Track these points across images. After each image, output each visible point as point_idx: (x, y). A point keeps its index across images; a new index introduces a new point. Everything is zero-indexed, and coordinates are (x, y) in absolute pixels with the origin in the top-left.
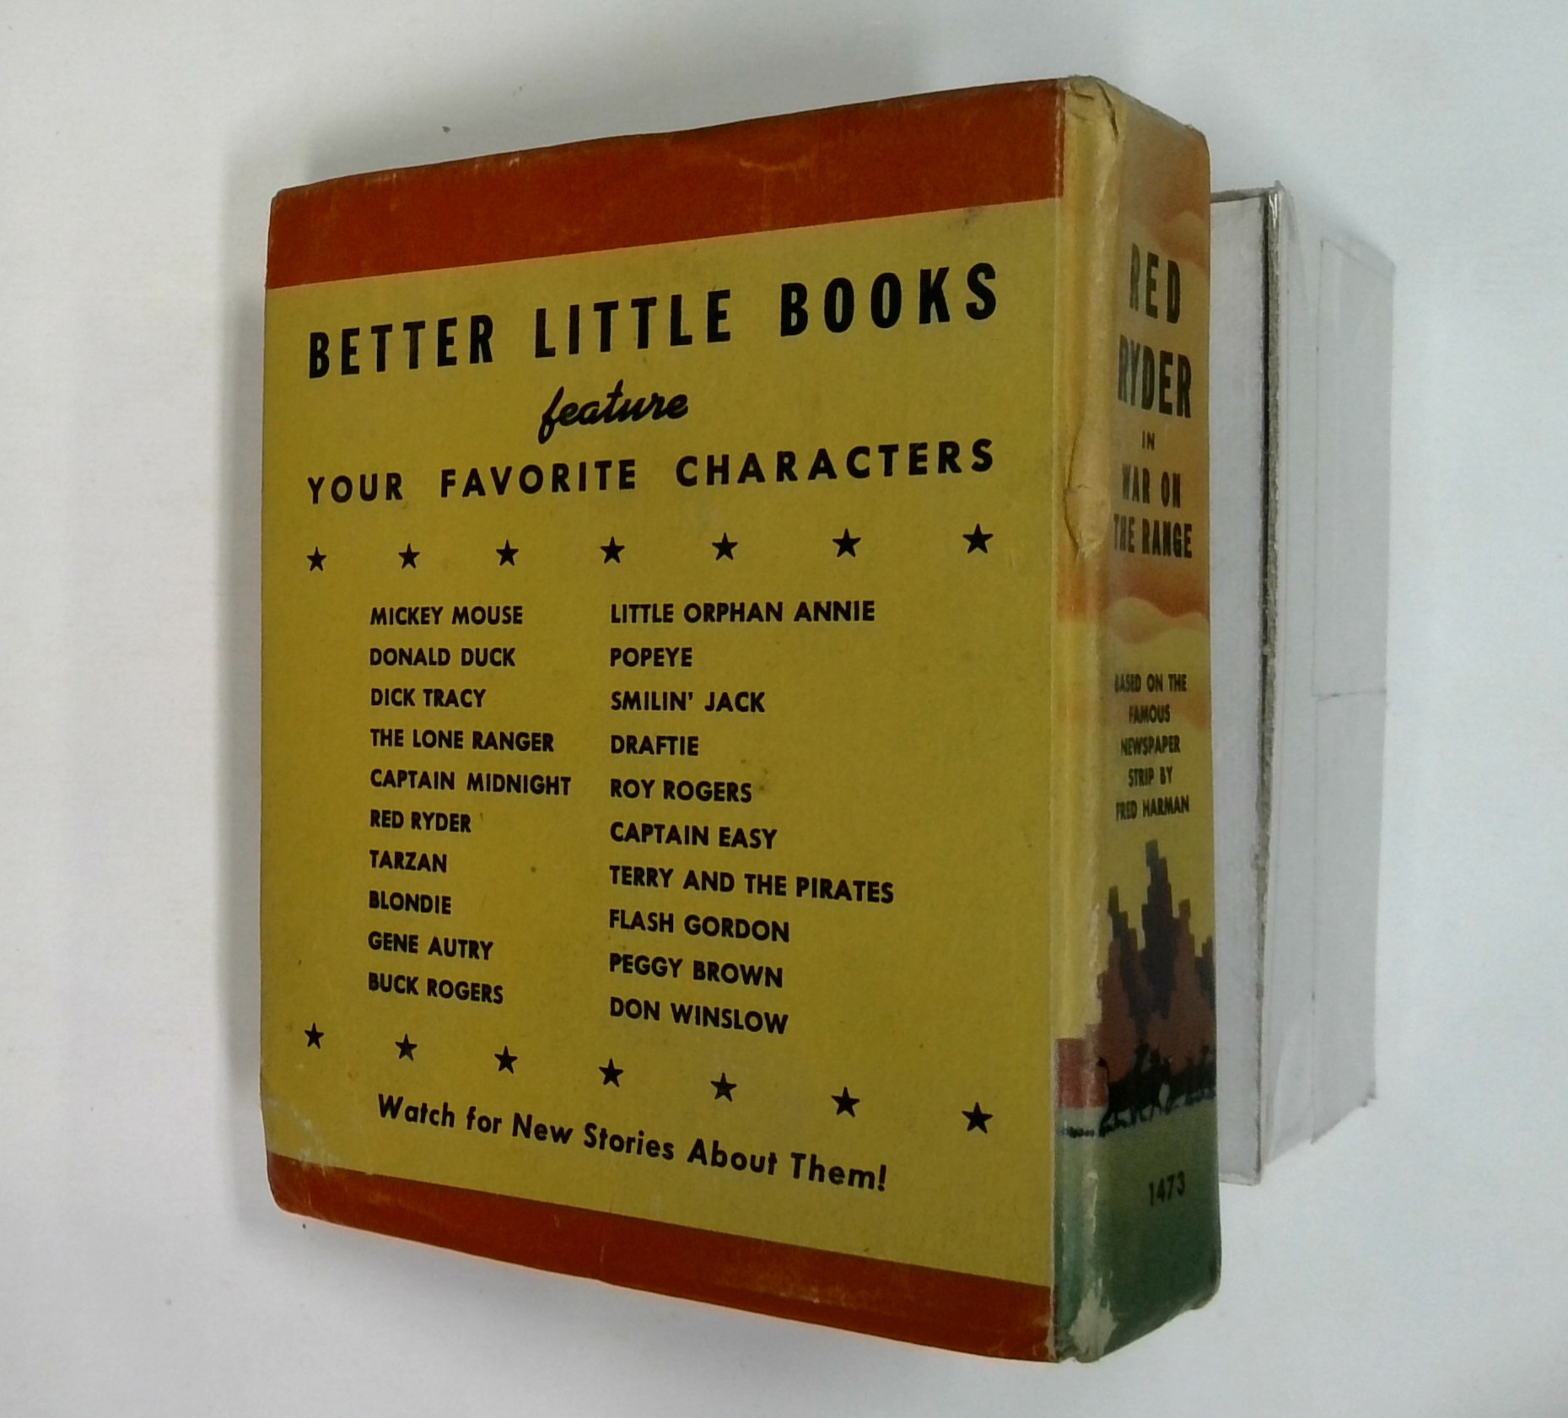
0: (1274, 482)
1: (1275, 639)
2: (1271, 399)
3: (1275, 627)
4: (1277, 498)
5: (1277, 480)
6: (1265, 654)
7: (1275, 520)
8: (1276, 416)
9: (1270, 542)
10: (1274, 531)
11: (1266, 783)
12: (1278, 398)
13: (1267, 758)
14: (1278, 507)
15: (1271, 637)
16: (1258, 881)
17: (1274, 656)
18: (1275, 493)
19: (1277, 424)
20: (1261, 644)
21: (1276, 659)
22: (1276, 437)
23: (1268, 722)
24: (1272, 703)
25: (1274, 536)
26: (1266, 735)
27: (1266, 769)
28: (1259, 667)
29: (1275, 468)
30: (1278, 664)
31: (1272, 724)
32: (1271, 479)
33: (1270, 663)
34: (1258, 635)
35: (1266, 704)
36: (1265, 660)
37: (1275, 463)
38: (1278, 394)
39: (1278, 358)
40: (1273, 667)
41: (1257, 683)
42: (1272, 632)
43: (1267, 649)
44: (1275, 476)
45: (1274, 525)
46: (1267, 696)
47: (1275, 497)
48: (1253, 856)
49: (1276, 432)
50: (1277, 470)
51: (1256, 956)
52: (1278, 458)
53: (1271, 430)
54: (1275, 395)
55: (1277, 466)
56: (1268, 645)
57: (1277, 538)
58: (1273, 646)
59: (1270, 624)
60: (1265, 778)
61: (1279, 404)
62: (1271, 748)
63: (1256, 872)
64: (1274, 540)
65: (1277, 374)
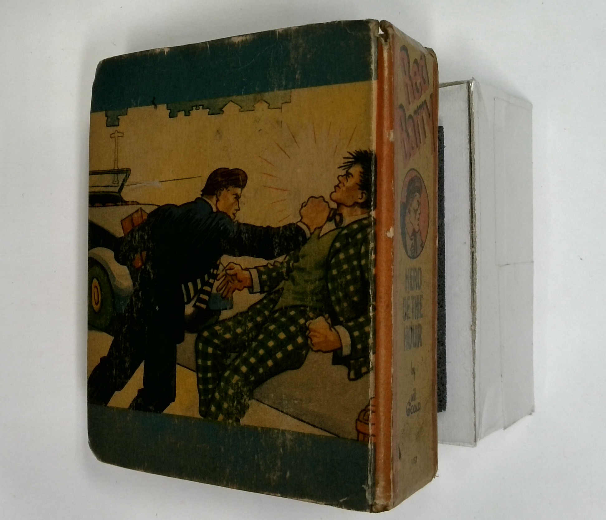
0: (474, 188)
1: (476, 246)
2: (472, 157)
3: (476, 241)
4: (475, 194)
5: (475, 188)
6: (472, 251)
7: (475, 202)
8: (474, 163)
9: (473, 210)
10: (475, 206)
11: (475, 299)
12: (475, 157)
13: (475, 290)
14: (476, 197)
15: (475, 245)
16: (472, 335)
17: (476, 252)
18: (475, 192)
19: (475, 167)
20: (471, 247)
21: (477, 253)
22: (475, 172)
23: (474, 277)
24: (476, 269)
25: (474, 208)
26: (474, 281)
27: (474, 294)
28: (470, 256)
29: (474, 183)
30: (477, 255)
31: (476, 277)
32: (473, 187)
33: (474, 255)
34: (470, 244)
35: (474, 270)
36: (473, 254)
37: (474, 181)
38: (475, 155)
39: (474, 143)
40: (476, 256)
41: (470, 263)
42: (475, 243)
43: (473, 249)
44: (475, 186)
45: (474, 204)
46: (474, 267)
47: (475, 193)
48: (470, 326)
49: (474, 169)
50: (475, 184)
51: (472, 362)
52: (475, 179)
53: (473, 169)
54: (474, 156)
55: (475, 182)
56: (474, 248)
57: (476, 208)
58: (475, 248)
59: (474, 240)
60: (474, 297)
61: (475, 159)
62: (476, 286)
63: (471, 331)
64: (475, 209)
65: (474, 148)
